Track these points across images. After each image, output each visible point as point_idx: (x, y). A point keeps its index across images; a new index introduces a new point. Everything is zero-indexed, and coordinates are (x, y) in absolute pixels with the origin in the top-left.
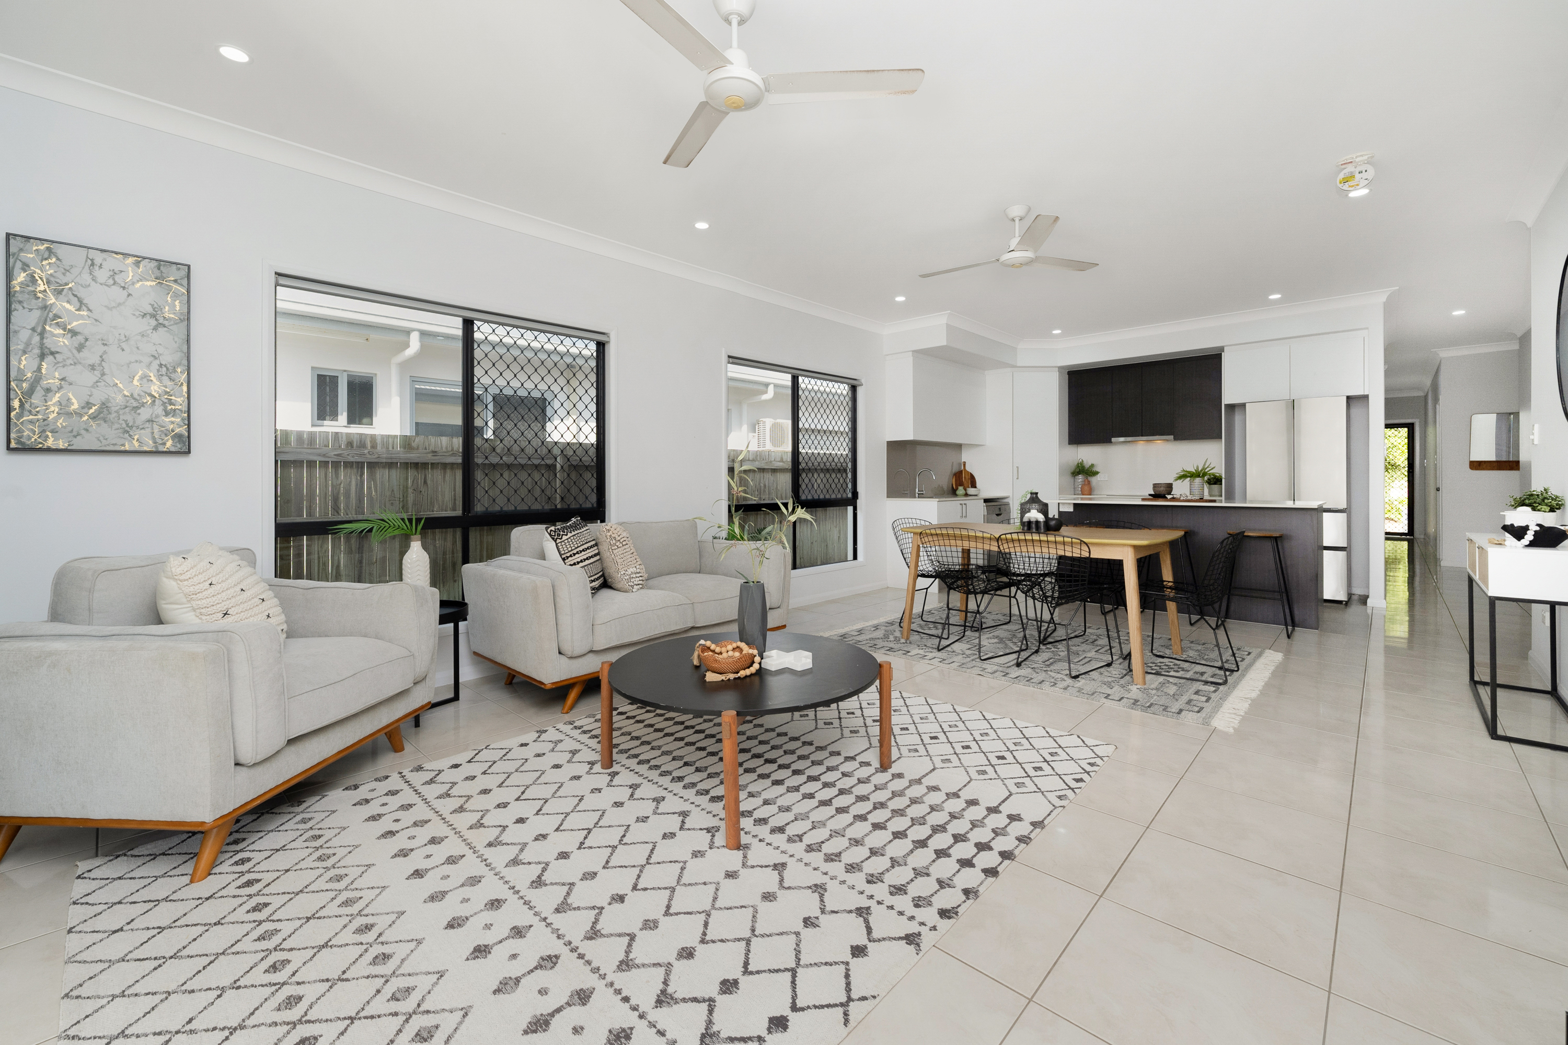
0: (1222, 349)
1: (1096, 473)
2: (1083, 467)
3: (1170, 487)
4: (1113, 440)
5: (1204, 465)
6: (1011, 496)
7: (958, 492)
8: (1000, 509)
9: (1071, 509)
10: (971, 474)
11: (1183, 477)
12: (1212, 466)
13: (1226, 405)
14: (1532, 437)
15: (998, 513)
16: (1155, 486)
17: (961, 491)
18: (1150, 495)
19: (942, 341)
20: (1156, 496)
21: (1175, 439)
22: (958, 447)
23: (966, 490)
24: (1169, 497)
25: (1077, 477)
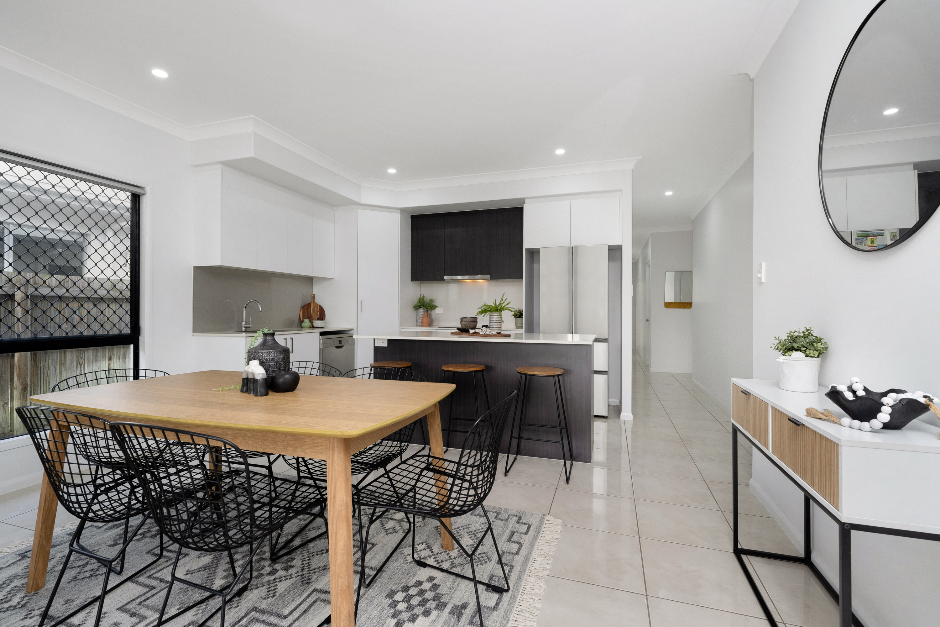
0: (523, 201)
1: (434, 307)
2: (423, 302)
3: (475, 320)
4: (446, 278)
5: (502, 299)
6: (355, 328)
7: (303, 325)
8: (340, 341)
9: (385, 345)
10: (320, 306)
11: (484, 311)
12: (508, 301)
13: (526, 249)
14: (759, 275)
15: (338, 345)
16: (463, 319)
17: (307, 323)
18: (458, 329)
19: (249, 153)
20: (463, 330)
21: (491, 278)
22: (309, 280)
23: (311, 322)
24: (471, 331)
25: (419, 311)
